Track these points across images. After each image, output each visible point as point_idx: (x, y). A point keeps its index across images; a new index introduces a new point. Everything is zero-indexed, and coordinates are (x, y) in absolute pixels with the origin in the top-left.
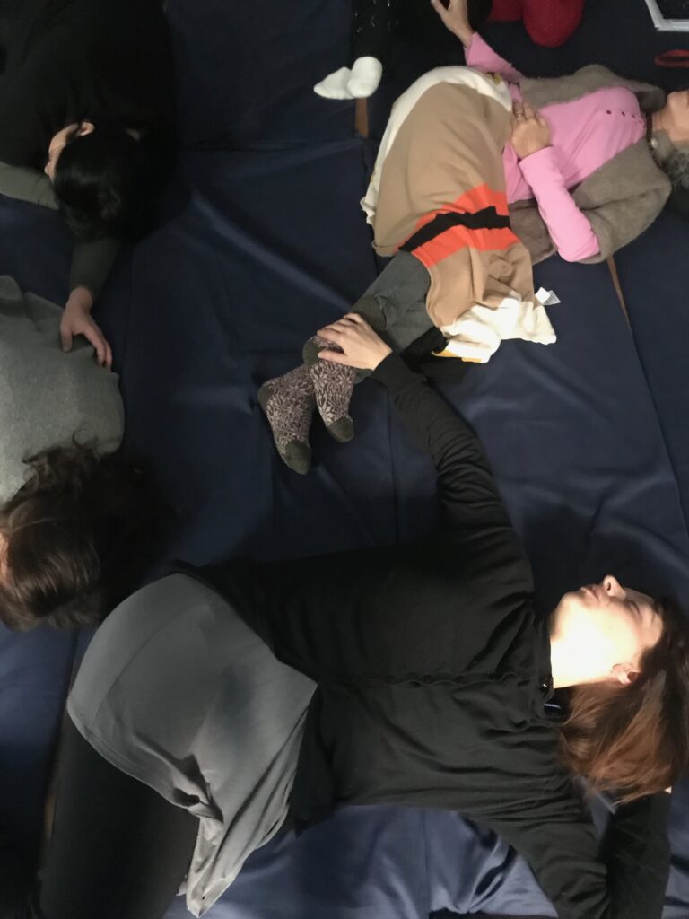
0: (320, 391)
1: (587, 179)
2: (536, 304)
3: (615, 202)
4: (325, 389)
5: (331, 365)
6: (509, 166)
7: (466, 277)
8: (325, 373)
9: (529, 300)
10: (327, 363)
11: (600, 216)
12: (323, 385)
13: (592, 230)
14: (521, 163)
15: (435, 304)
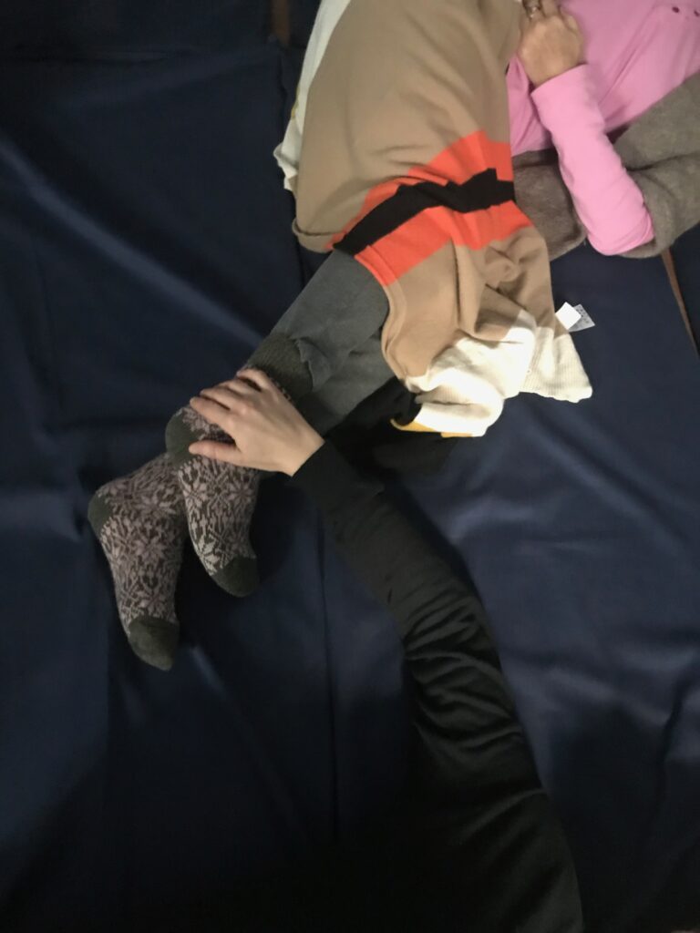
0: (194, 515)
1: (638, 119)
2: (559, 331)
3: (678, 158)
4: (203, 510)
5: (214, 466)
6: (516, 97)
7: (447, 293)
8: (202, 480)
9: (546, 325)
10: (206, 463)
11: (655, 181)
12: (199, 504)
13: (644, 204)
14: (535, 94)
15: (396, 343)
